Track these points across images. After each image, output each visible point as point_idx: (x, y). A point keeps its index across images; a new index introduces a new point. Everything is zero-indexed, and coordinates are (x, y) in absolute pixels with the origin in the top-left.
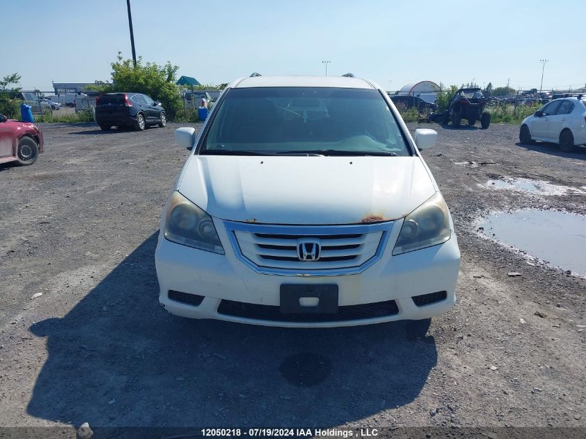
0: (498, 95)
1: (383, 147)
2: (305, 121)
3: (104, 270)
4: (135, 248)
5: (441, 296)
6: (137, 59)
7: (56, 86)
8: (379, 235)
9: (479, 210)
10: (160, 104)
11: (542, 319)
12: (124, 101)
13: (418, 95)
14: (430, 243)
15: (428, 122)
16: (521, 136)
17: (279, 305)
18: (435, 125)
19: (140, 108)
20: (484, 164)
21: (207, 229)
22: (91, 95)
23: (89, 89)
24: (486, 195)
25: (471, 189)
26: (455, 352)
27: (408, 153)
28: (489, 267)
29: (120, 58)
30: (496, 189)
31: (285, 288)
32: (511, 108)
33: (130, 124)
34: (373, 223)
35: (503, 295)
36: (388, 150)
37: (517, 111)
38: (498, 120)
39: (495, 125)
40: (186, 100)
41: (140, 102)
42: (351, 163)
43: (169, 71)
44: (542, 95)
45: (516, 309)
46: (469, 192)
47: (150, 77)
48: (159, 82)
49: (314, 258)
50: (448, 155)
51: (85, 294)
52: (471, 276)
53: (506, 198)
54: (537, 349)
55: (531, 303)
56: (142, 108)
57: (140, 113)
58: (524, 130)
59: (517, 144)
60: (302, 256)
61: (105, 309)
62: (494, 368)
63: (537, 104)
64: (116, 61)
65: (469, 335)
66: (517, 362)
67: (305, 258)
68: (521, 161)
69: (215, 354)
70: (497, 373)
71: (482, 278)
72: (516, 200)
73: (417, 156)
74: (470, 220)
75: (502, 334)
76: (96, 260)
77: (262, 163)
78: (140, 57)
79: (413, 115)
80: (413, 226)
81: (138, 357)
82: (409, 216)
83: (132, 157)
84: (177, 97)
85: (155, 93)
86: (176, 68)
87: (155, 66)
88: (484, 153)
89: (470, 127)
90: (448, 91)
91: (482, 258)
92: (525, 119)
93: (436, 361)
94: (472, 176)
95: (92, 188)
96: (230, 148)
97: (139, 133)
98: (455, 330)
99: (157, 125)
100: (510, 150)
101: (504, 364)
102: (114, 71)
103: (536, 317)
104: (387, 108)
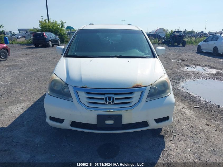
0: (189, 34)
1: (143, 54)
2: (111, 43)
3: (28, 105)
4: (42, 96)
5: (167, 119)
6: (49, 19)
7: (19, 30)
8: (140, 93)
9: (182, 79)
10: (58, 37)
11: (209, 127)
12: (44, 35)
13: (158, 34)
14: (162, 96)
15: (162, 44)
16: (198, 50)
17: (96, 124)
18: (165, 45)
19: (50, 38)
20: (183, 60)
21: (66, 90)
22: (32, 33)
23: (31, 31)
24: (184, 73)
25: (178, 71)
26: (173, 142)
27: (153, 57)
28: (186, 104)
29: (42, 19)
30: (188, 71)
31: (99, 116)
32: (194, 39)
33: (46, 45)
34: (138, 87)
35: (192, 116)
36: (145, 56)
37: (196, 40)
38: (189, 43)
39: (188, 45)
40: (68, 35)
41: (50, 36)
42: (129, 61)
43: (62, 24)
44: (206, 34)
45: (198, 122)
46: (178, 72)
47: (54, 26)
48: (58, 28)
49: (112, 103)
50: (169, 57)
51: (18, 116)
52: (179, 107)
53: (193, 74)
54: (207, 141)
55: (204, 120)
56: (51, 38)
57: (50, 40)
58: (199, 47)
59: (196, 53)
60: (106, 102)
61: (25, 123)
62: (189, 150)
63: (204, 37)
64: (41, 20)
65: (178, 134)
66: (199, 147)
67: (108, 103)
68: (198, 59)
69: (70, 144)
70: (191, 152)
71: (183, 109)
72: (197, 75)
73: (157, 58)
74: (178, 83)
75: (193, 134)
76: (25, 101)
77: (91, 61)
78: (50, 18)
79: (156, 41)
80: (155, 89)
81: (36, 145)
82: (153, 84)
83: (45, 58)
84: (65, 34)
85: (56, 33)
86: (64, 22)
87: (56, 22)
88: (183, 56)
89: (178, 46)
90: (170, 32)
91: (183, 100)
92: (199, 43)
93: (164, 147)
94: (179, 65)
95: (28, 70)
96: (78, 54)
97: (50, 48)
98: (172, 132)
99: (57, 45)
100: (193, 55)
101: (194, 148)
102: (40, 24)
103: (206, 126)
104: (145, 38)
